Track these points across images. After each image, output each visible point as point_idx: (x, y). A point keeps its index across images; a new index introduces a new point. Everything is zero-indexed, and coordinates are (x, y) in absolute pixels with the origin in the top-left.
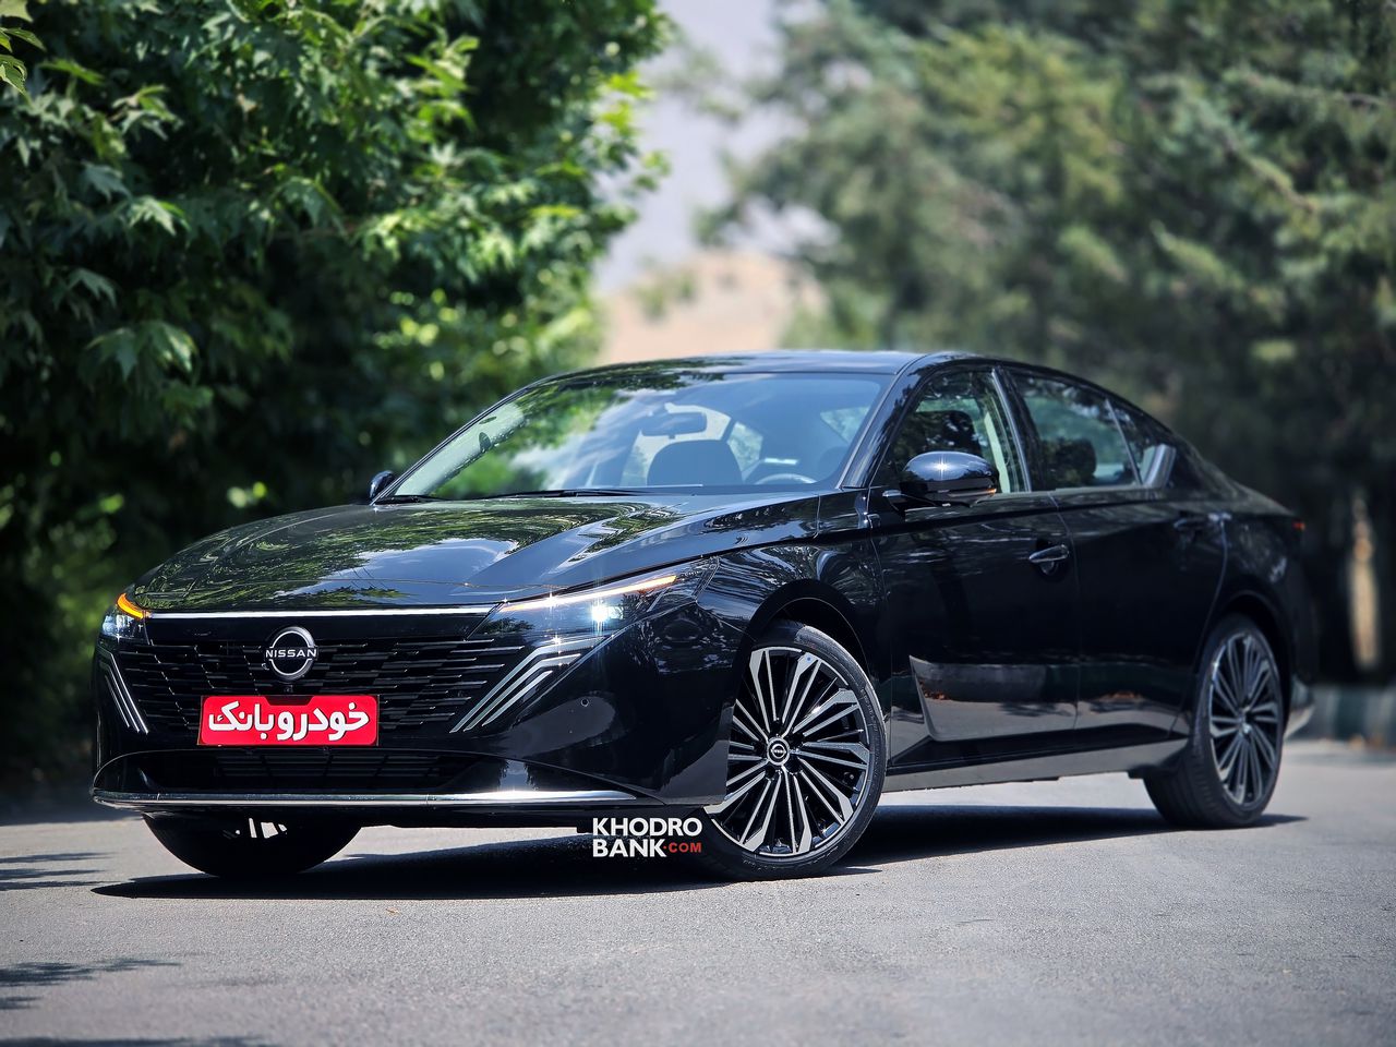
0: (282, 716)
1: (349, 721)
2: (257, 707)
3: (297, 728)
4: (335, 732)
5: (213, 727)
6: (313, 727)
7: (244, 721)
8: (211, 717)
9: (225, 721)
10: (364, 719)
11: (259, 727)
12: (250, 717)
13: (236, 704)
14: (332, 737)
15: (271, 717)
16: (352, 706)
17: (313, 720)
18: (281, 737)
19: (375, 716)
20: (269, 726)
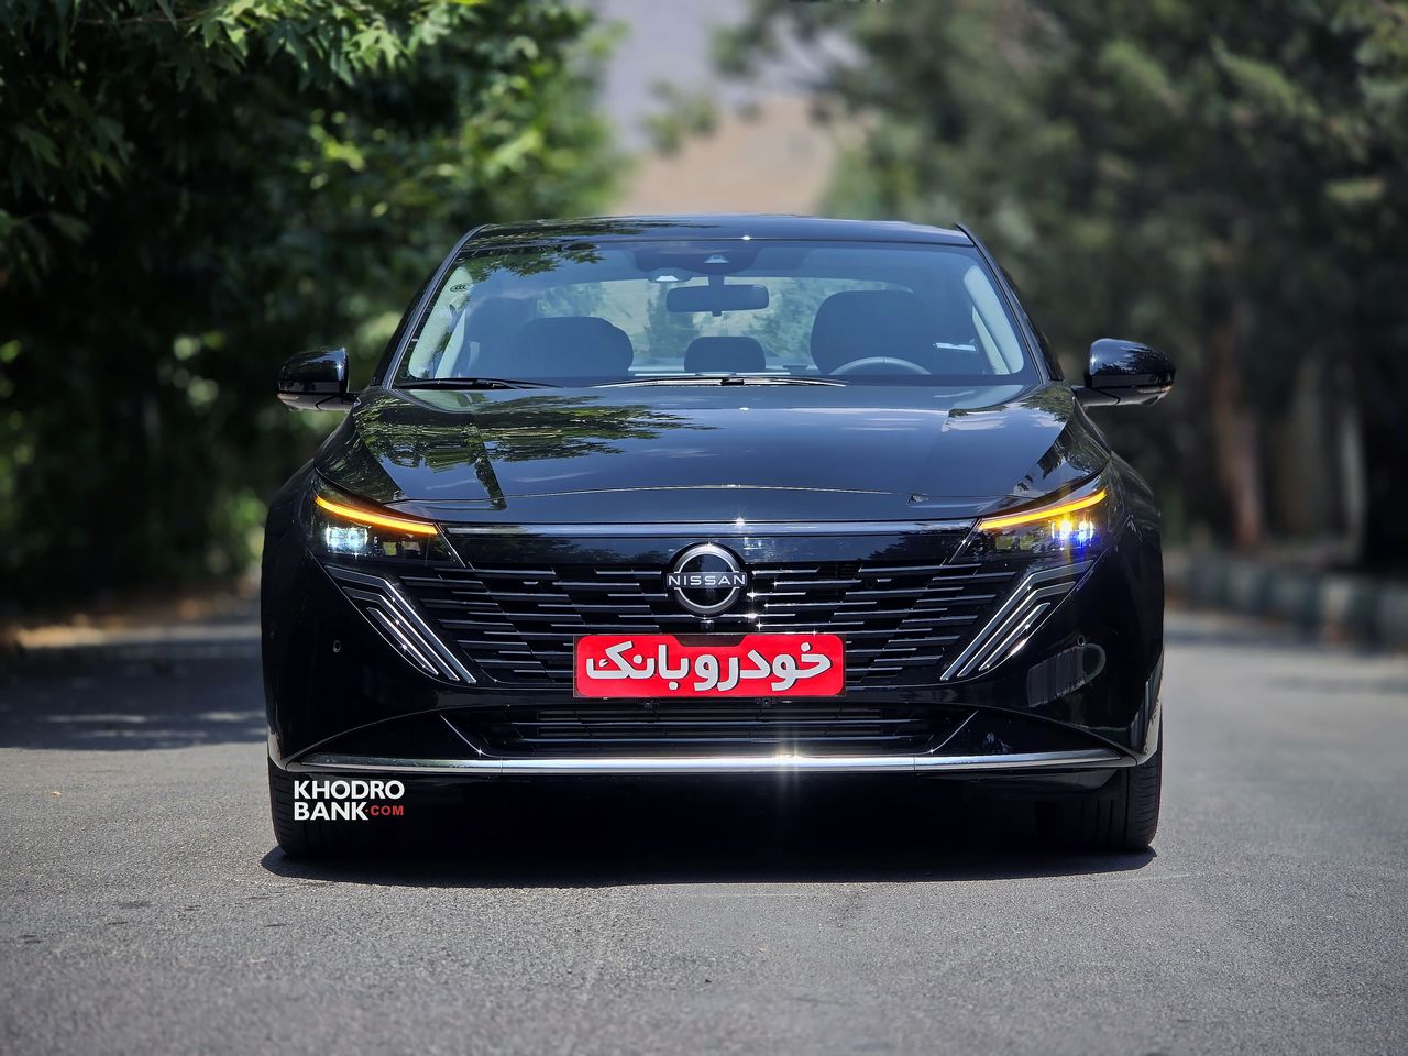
0: (701, 661)
1: (800, 666)
2: (662, 649)
3: (723, 674)
4: (782, 680)
5: (592, 674)
6: (747, 674)
7: (643, 667)
8: (590, 662)
9: (612, 666)
10: (824, 663)
11: (665, 673)
12: (651, 662)
13: (628, 645)
14: (776, 687)
15: (684, 662)
16: (806, 647)
17: (746, 664)
18: (698, 687)
19: (840, 660)
20: (682, 673)
